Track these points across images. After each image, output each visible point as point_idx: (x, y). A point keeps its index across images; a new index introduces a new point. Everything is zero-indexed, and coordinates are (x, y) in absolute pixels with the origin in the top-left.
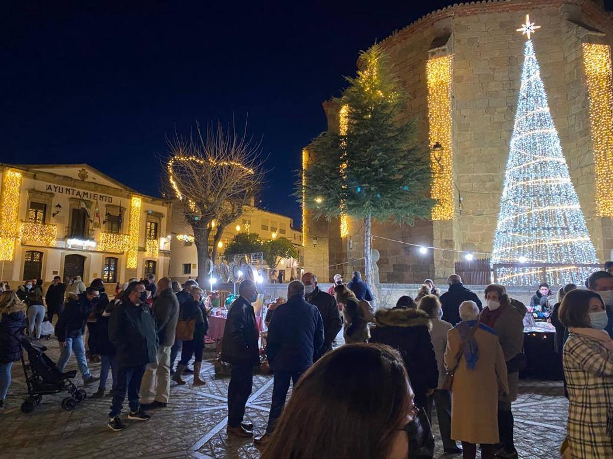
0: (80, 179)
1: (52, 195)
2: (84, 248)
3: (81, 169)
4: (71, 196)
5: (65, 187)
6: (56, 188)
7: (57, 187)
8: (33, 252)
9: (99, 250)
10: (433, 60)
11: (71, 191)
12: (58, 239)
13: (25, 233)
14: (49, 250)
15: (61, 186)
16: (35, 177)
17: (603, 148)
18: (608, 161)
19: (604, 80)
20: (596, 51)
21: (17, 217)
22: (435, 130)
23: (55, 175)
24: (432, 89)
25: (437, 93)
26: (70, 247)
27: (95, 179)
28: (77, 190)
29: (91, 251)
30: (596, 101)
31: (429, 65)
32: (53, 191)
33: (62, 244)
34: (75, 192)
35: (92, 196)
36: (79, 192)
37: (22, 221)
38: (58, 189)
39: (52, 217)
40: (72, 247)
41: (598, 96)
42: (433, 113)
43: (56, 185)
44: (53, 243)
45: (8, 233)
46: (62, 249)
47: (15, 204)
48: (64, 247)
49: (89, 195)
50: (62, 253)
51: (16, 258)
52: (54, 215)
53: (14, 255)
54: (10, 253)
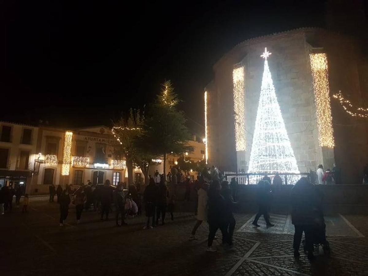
0: (100, 133)
1: (87, 142)
2: (103, 168)
3: (101, 128)
4: (96, 142)
5: (93, 138)
6: (89, 138)
8: (78, 171)
9: (110, 168)
10: (236, 69)
11: (96, 139)
12: (90, 164)
13: (74, 161)
14: (86, 170)
16: (79, 134)
17: (323, 109)
18: (326, 115)
19: (323, 72)
20: (318, 57)
21: (71, 154)
22: (237, 105)
23: (88, 132)
24: (235, 84)
25: (237, 86)
26: (96, 168)
27: (108, 132)
29: (107, 169)
30: (318, 84)
31: (234, 72)
32: (88, 140)
33: (92, 166)
34: (98, 140)
35: (107, 141)
36: (100, 140)
37: (73, 156)
40: (97, 167)
41: (319, 81)
42: (235, 96)
44: (88, 166)
45: (66, 162)
46: (92, 168)
47: (70, 148)
48: (93, 167)
49: (105, 141)
50: (92, 171)
51: (70, 174)
52: (88, 152)
53: (69, 172)
54: (67, 171)
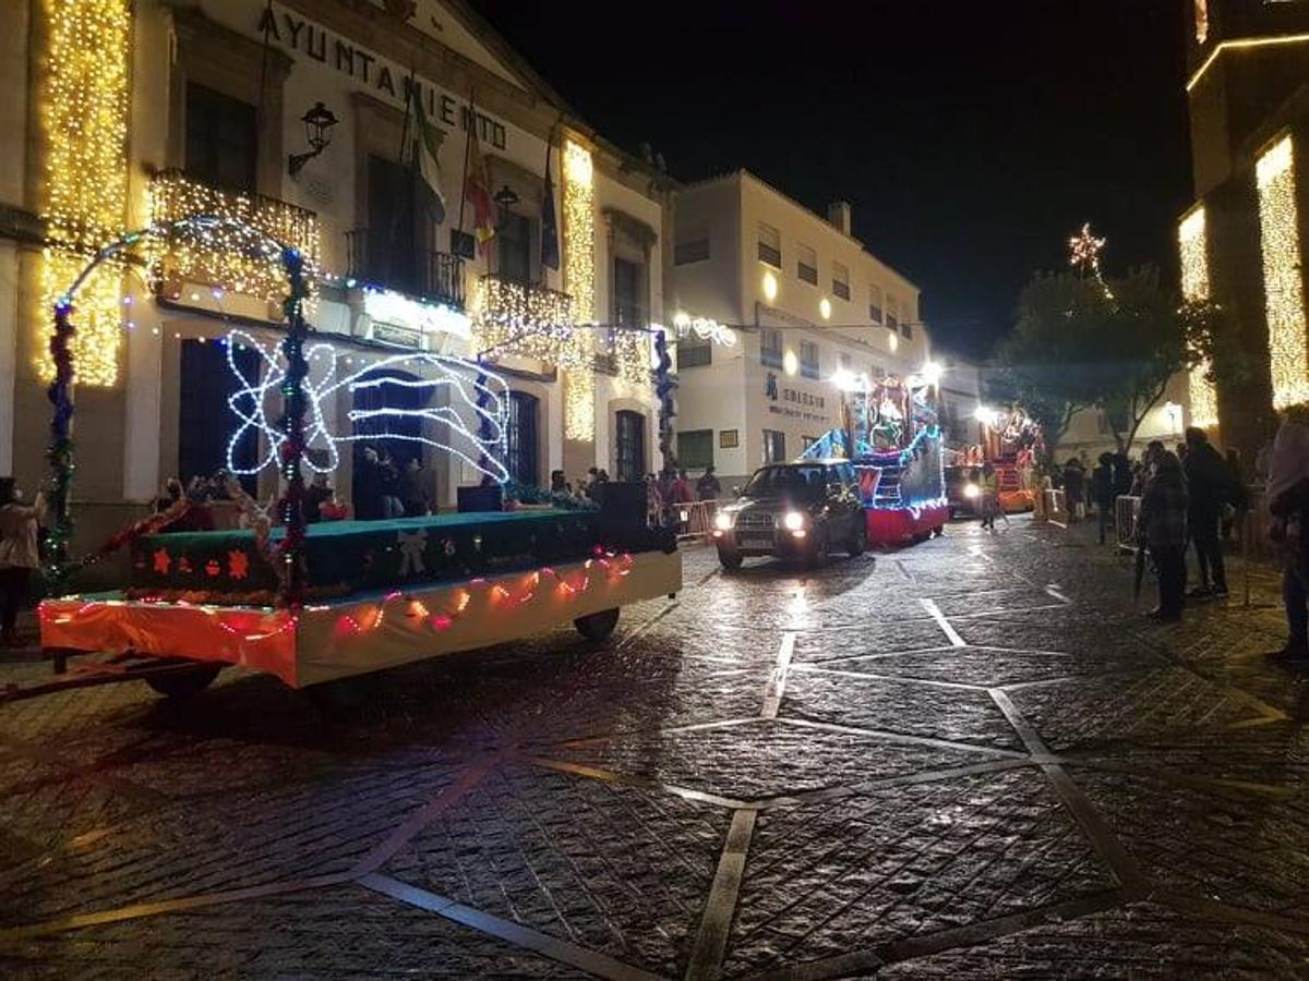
1: (280, 62)
4: (356, 83)
5: (333, 36)
6: (294, 30)
7: (301, 24)
11: (357, 62)
13: (172, 234)
15: (319, 28)
21: (127, 144)
26: (372, 335)
27: (440, 28)
28: (382, 61)
32: (283, 43)
33: (337, 317)
34: (373, 71)
35: (437, 102)
36: (385, 72)
37: (151, 172)
38: (302, 36)
39: (286, 177)
43: (296, 17)
45: (82, 229)
46: (340, 340)
47: (111, 73)
49: (424, 98)
51: (134, 372)
52: (295, 164)
53: (123, 357)
